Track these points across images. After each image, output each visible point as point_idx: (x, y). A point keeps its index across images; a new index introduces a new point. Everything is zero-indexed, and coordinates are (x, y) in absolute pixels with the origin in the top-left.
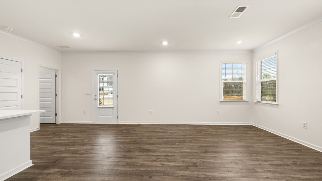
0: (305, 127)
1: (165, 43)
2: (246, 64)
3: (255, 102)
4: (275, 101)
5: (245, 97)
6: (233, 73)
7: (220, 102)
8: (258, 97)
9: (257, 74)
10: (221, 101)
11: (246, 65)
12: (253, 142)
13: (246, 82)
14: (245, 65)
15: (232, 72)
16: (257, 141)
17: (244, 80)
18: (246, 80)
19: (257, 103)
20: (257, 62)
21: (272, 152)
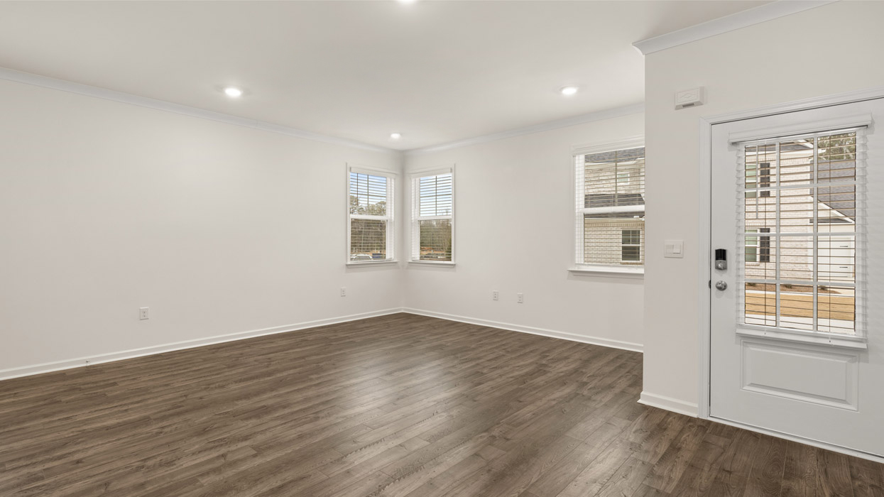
0: (496, 298)
1: (233, 93)
2: (393, 180)
3: (410, 263)
4: (449, 259)
5: (390, 253)
6: (370, 197)
7: (347, 265)
8: (415, 253)
9: (413, 205)
10: (349, 263)
11: (393, 183)
12: (437, 339)
13: (393, 218)
14: (391, 181)
15: (368, 195)
16: (440, 336)
17: (390, 215)
18: (393, 216)
19: (413, 263)
20: (413, 180)
21: (473, 346)
